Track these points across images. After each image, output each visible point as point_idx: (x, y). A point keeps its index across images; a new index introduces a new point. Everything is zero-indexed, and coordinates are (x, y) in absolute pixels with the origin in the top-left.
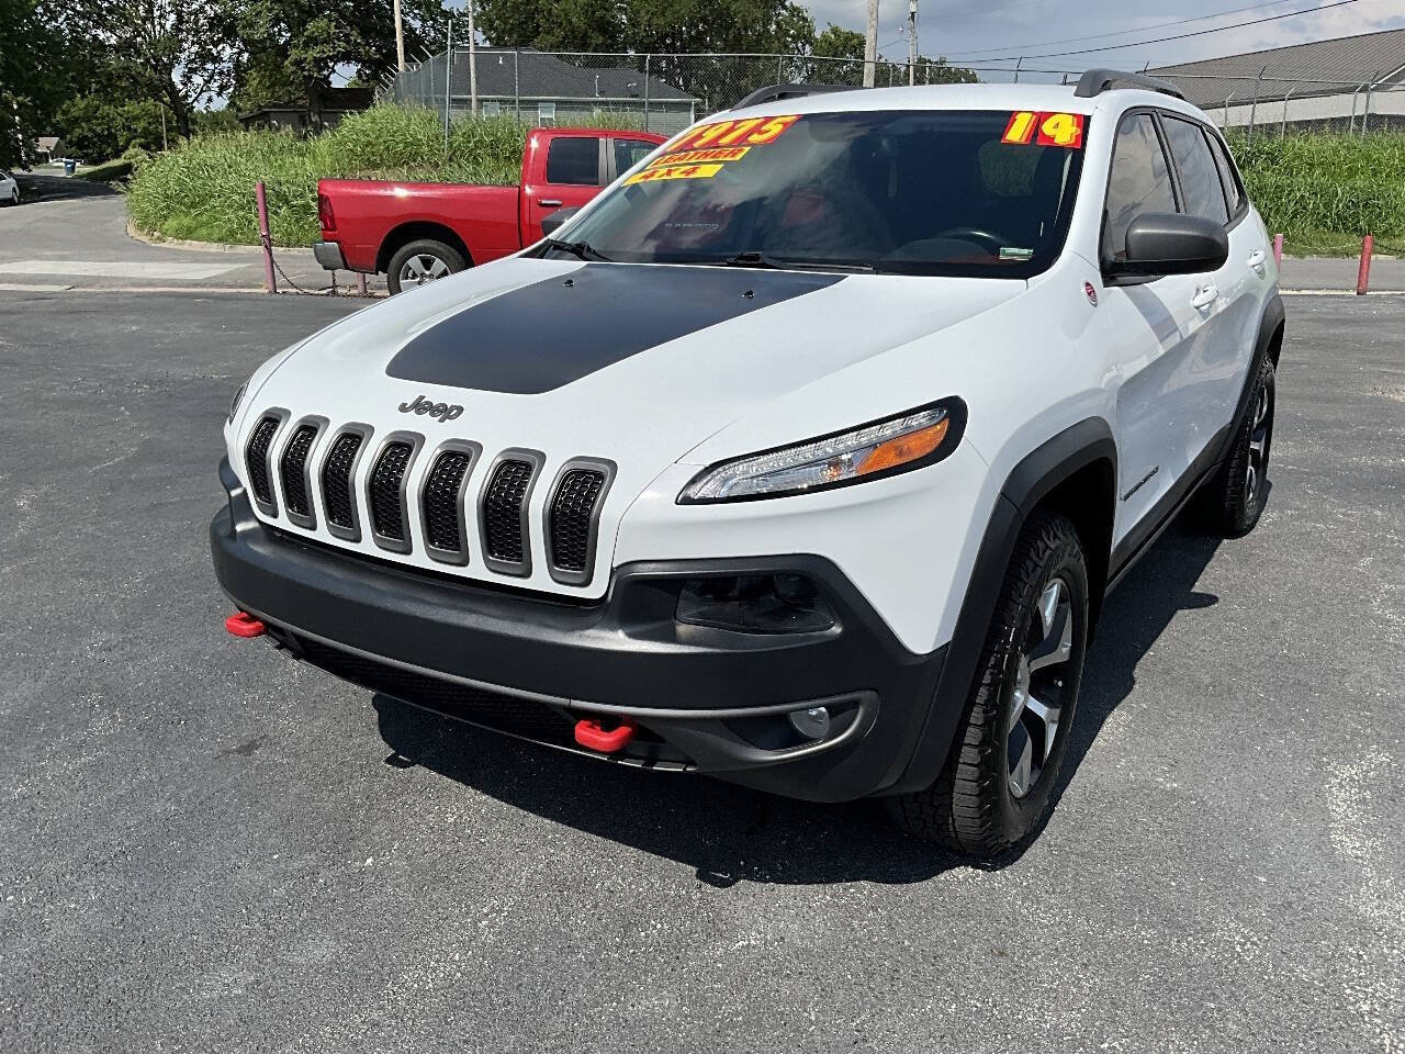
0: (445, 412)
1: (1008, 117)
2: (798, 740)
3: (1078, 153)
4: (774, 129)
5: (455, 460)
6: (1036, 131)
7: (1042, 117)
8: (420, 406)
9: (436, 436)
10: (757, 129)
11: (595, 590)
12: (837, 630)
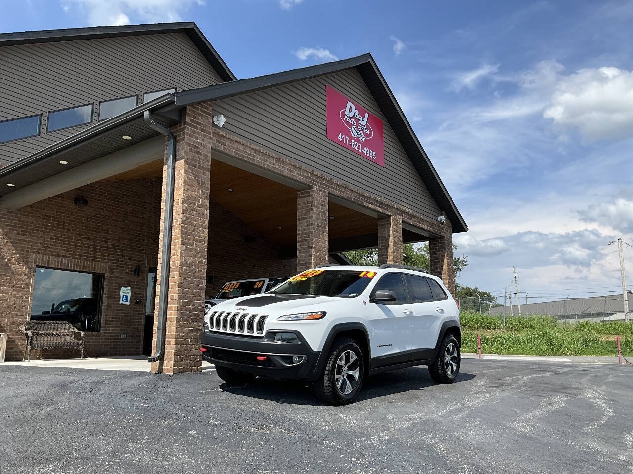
0: (244, 309)
1: (361, 272)
2: (293, 363)
3: (371, 279)
4: (319, 272)
5: (244, 316)
6: (366, 275)
7: (368, 272)
8: (240, 309)
9: (242, 313)
10: (316, 272)
11: (263, 335)
12: (300, 343)
